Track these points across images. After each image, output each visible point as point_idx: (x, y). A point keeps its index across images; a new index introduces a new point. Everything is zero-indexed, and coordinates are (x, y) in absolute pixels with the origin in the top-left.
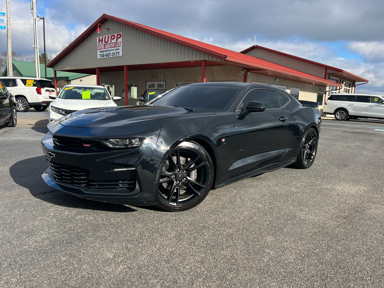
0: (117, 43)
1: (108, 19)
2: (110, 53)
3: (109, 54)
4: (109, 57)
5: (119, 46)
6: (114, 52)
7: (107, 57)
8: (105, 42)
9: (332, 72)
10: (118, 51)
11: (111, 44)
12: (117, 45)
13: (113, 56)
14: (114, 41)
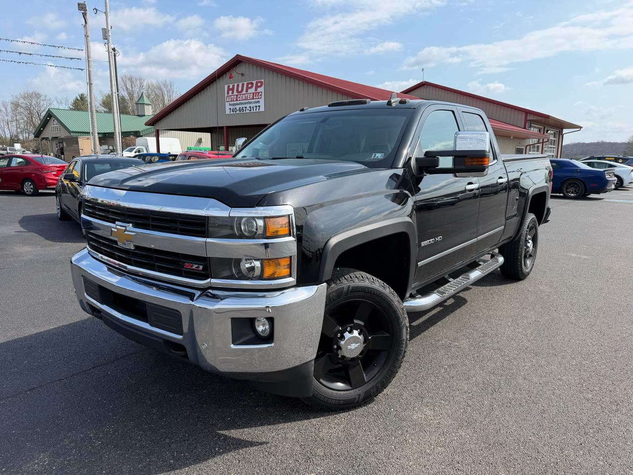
0: (256, 93)
1: (241, 61)
2: (246, 107)
3: (245, 109)
4: (244, 112)
5: (260, 97)
6: (252, 105)
7: (242, 112)
8: (237, 91)
9: (535, 118)
10: (257, 105)
11: (246, 95)
12: (256, 96)
13: (250, 111)
14: (252, 90)
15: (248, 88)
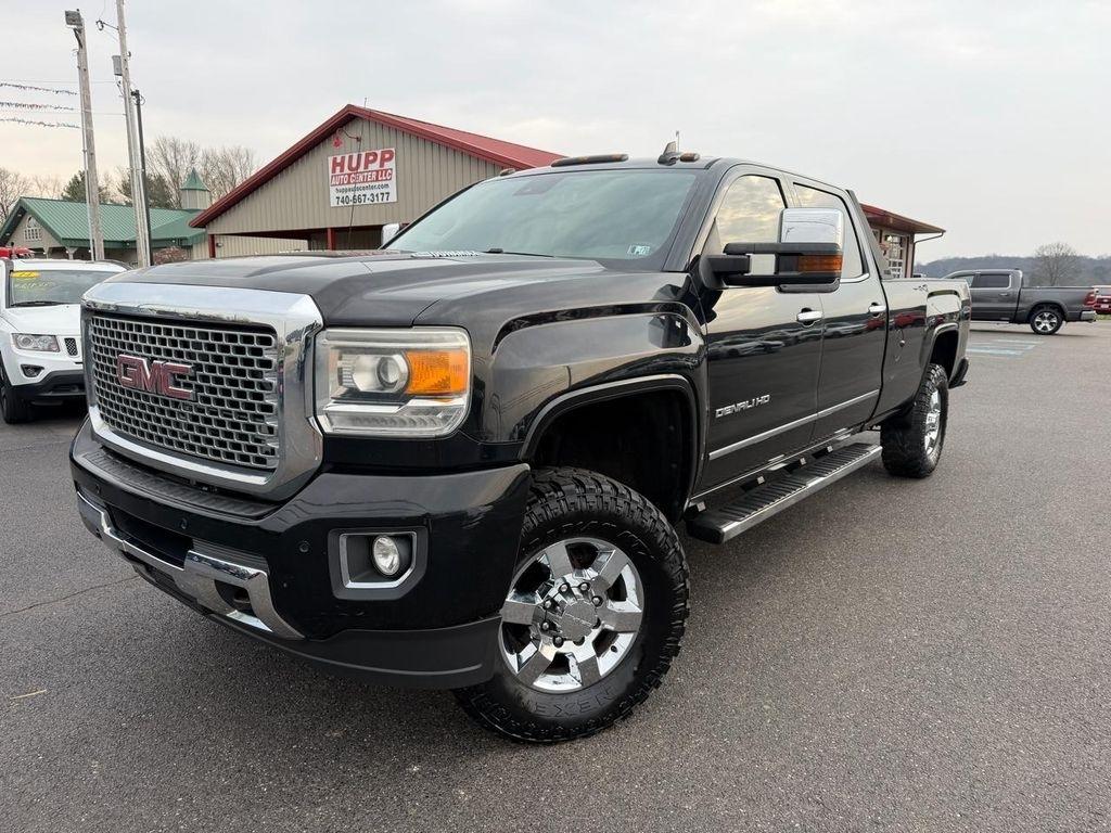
0: (382, 171)
1: (356, 116)
2: (365, 195)
3: (363, 198)
4: (362, 203)
5: (388, 178)
6: (375, 192)
7: (358, 203)
8: (350, 168)
10: (384, 191)
11: (366, 174)
12: (381, 176)
13: (372, 201)
14: (375, 166)
15: (367, 163)
